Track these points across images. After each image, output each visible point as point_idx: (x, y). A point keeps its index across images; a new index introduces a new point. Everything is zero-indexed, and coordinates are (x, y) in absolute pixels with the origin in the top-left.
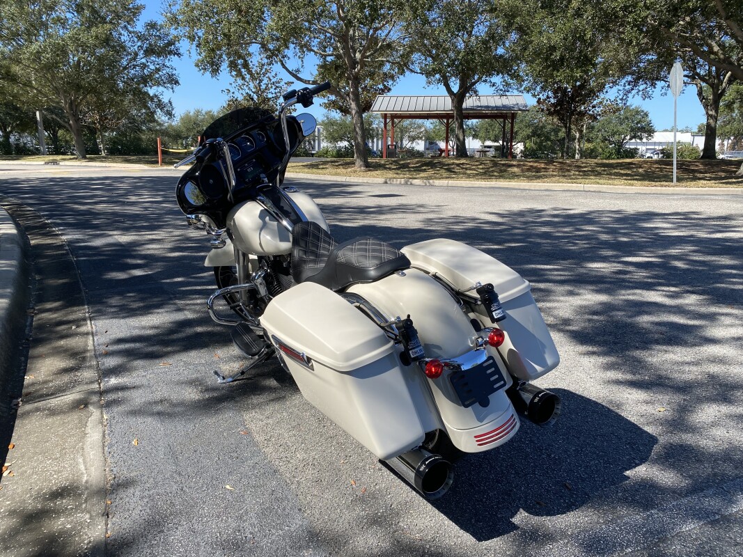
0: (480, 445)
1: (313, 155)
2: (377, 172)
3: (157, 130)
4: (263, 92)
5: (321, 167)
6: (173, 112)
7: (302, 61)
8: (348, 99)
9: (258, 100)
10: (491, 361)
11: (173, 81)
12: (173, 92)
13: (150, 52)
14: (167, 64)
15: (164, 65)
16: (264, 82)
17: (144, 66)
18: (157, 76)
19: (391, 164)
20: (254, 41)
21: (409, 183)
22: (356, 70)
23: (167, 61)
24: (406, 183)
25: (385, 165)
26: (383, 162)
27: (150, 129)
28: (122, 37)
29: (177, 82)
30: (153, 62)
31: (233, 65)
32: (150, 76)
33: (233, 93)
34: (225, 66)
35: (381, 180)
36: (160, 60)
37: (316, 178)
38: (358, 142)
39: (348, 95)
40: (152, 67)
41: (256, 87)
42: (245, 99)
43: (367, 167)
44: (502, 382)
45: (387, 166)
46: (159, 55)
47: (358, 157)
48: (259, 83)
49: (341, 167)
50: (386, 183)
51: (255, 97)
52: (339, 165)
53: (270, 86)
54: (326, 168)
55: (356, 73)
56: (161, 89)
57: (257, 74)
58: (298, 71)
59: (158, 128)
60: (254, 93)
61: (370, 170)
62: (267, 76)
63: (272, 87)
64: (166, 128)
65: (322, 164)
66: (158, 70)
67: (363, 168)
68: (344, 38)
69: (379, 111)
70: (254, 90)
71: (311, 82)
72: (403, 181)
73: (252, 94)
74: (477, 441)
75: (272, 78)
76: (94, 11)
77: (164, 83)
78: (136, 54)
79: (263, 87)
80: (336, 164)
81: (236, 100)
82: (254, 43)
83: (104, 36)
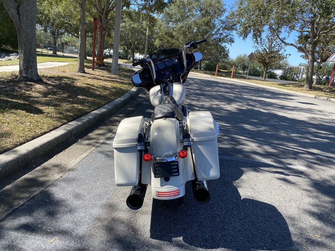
0: (157, 196)
1: (296, 80)
2: (314, 92)
3: (226, 62)
4: (272, 48)
5: (287, 85)
6: (229, 54)
7: (289, 34)
8: (308, 54)
9: (269, 51)
10: (177, 163)
11: (232, 41)
12: (231, 45)
13: (224, 28)
14: (231, 34)
15: (230, 34)
16: (274, 44)
17: (221, 34)
18: (226, 39)
19: (327, 89)
20: (266, 24)
21: (329, 100)
22: (316, 39)
23: (231, 32)
24: (327, 100)
25: (323, 89)
26: (322, 88)
27: (223, 61)
28: (215, 22)
29: (233, 42)
30: (225, 33)
31: (255, 36)
32: (223, 39)
33: (258, 48)
34: (250, 35)
35: (313, 96)
36: (228, 32)
37: (279, 90)
38: (308, 76)
39: (308, 52)
40: (225, 35)
41: (269, 46)
42: (263, 51)
43: (310, 89)
44: (178, 174)
45: (324, 90)
46: (228, 30)
47: (306, 83)
48: (271, 44)
49: (298, 87)
50: (316, 98)
51: (268, 50)
52: (297, 86)
53: (276, 45)
54: (289, 87)
55: (315, 41)
56: (226, 44)
57: (271, 39)
58: (284, 39)
59: (227, 61)
60: (268, 48)
61: (311, 90)
62: (276, 40)
63: (277, 46)
64: (230, 61)
65: (288, 84)
66: (227, 36)
67: (307, 89)
68: (312, 23)
69: (332, 61)
70: (268, 47)
71: (290, 44)
72: (326, 98)
73: (266, 48)
74: (157, 194)
75: (278, 42)
76: (206, 11)
77: (228, 42)
78: (219, 29)
79: (273, 46)
80: (296, 85)
81: (259, 51)
82: (266, 25)
83: (206, 21)
